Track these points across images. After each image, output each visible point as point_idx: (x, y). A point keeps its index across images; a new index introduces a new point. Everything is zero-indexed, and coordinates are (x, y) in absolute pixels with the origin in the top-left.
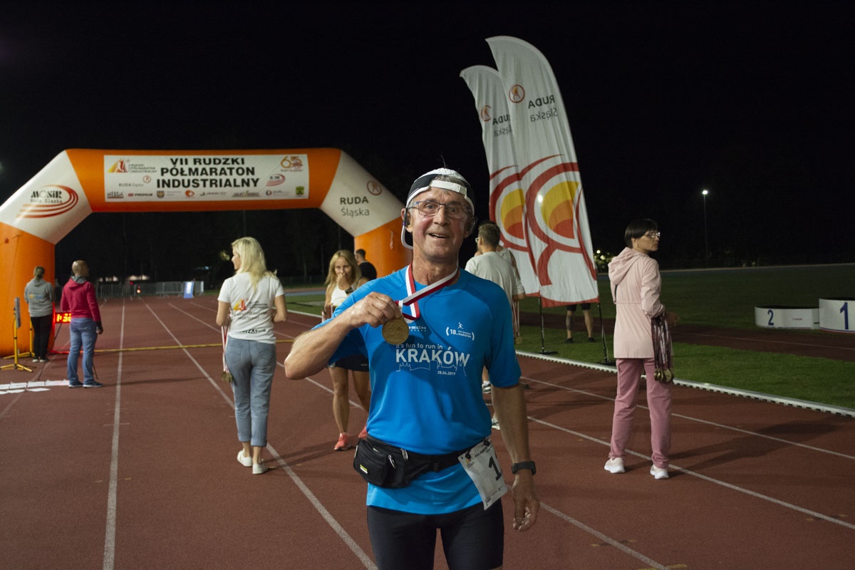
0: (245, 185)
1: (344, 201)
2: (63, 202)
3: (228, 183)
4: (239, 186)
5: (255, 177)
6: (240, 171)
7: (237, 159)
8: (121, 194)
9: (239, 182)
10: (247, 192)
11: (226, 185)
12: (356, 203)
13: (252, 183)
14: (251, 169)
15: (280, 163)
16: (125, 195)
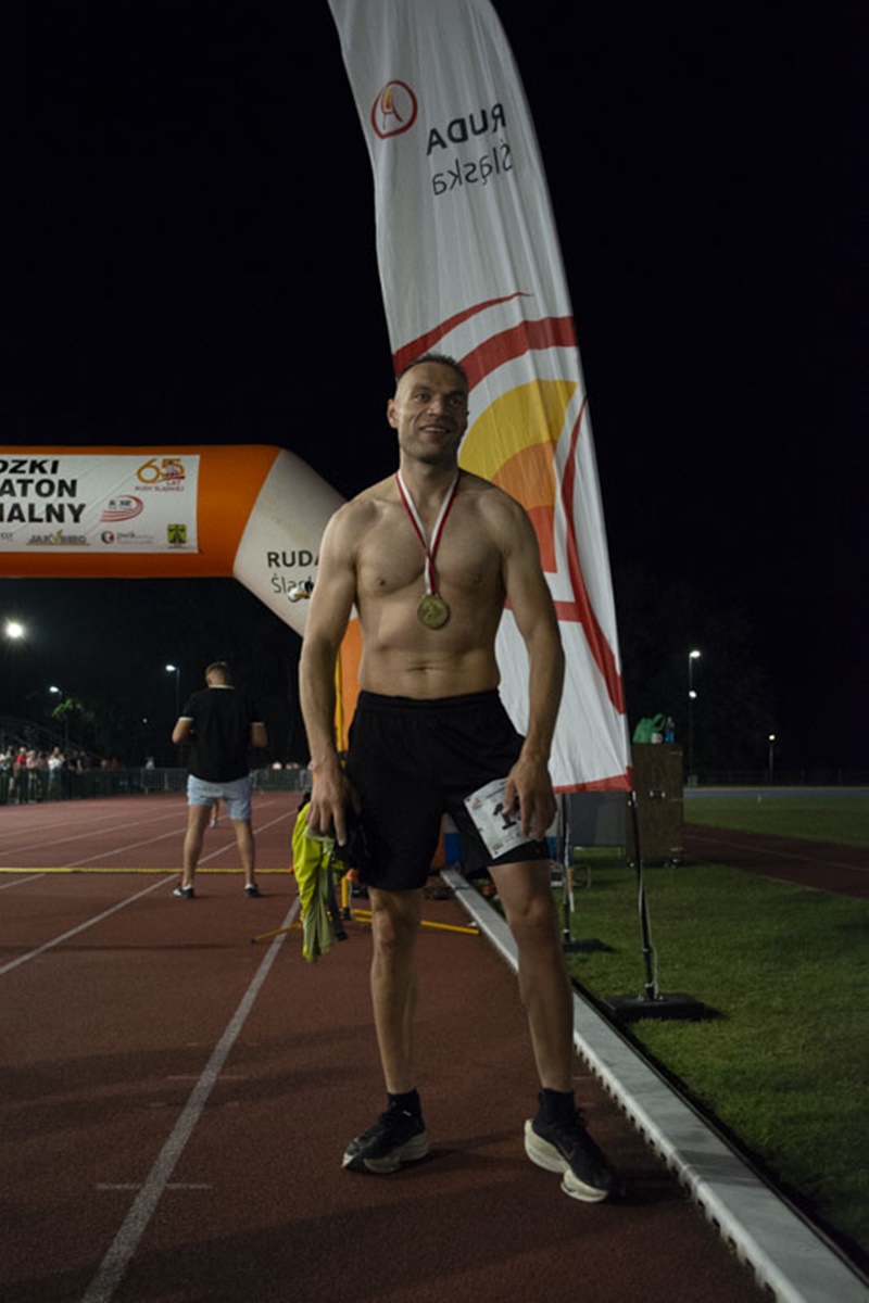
0: (53, 518)
1: (275, 560)
3: (16, 514)
4: (40, 520)
5: (76, 502)
6: (45, 488)
7: (44, 462)
9: (40, 512)
10: (60, 532)
11: (11, 518)
12: (301, 564)
13: (68, 515)
14: (69, 483)
15: (136, 470)
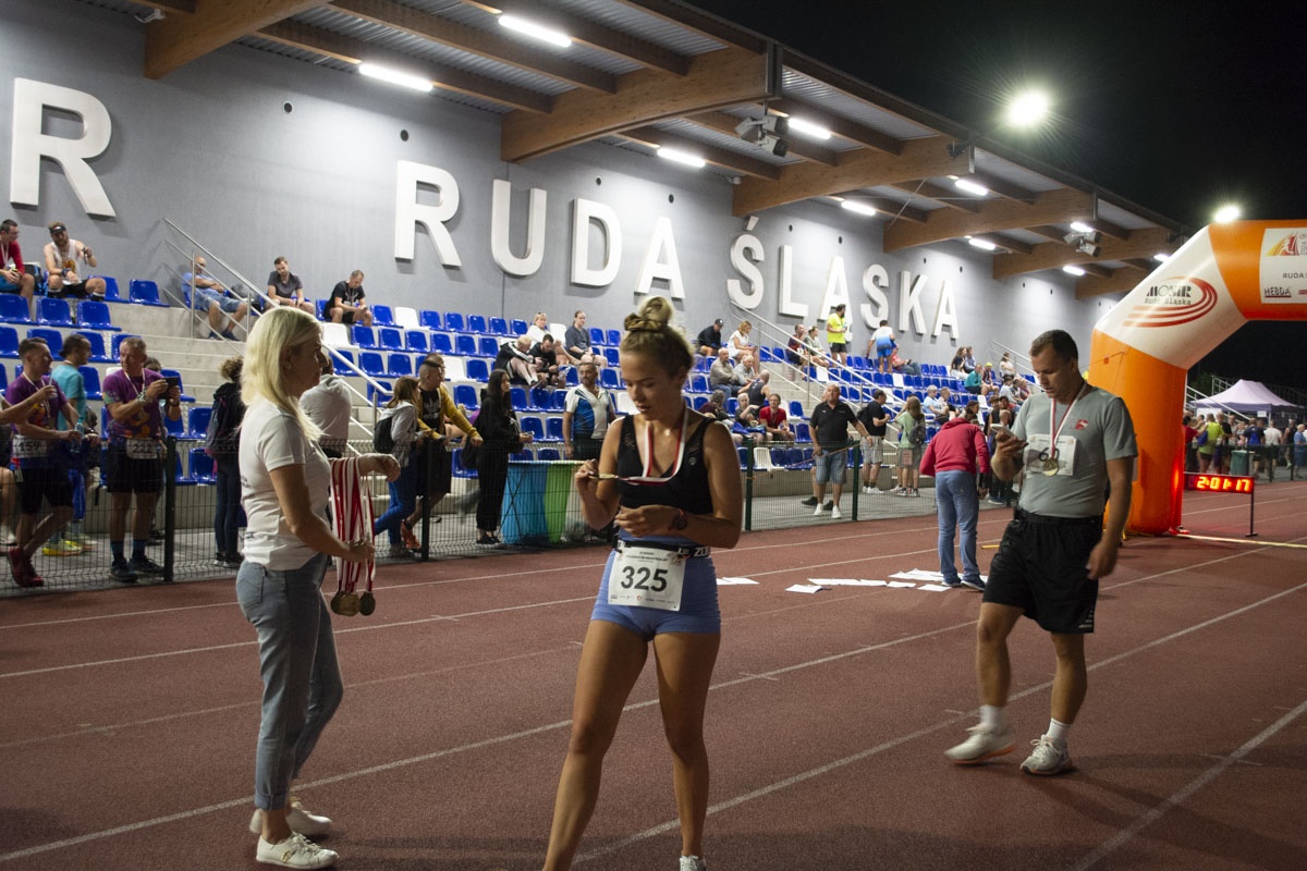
2: (1192, 303)
8: (1288, 291)
16: (1294, 292)
